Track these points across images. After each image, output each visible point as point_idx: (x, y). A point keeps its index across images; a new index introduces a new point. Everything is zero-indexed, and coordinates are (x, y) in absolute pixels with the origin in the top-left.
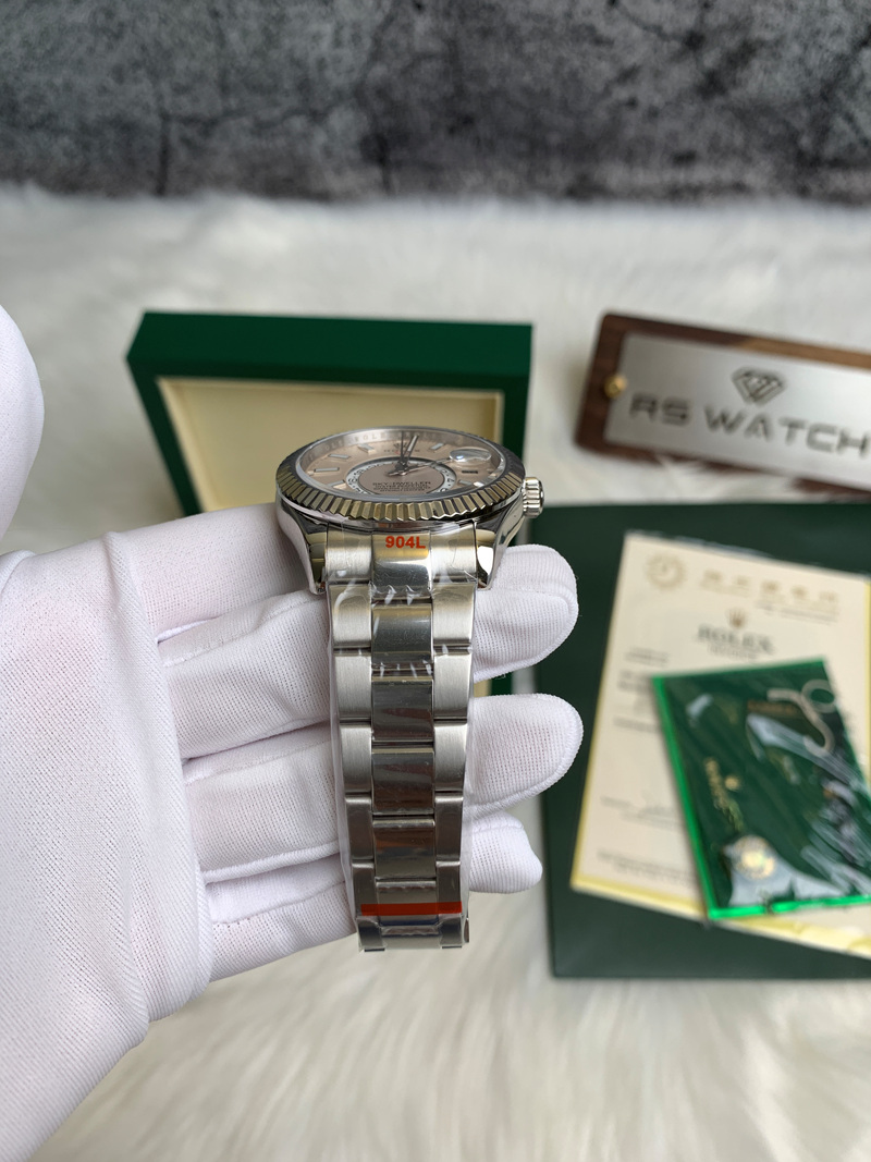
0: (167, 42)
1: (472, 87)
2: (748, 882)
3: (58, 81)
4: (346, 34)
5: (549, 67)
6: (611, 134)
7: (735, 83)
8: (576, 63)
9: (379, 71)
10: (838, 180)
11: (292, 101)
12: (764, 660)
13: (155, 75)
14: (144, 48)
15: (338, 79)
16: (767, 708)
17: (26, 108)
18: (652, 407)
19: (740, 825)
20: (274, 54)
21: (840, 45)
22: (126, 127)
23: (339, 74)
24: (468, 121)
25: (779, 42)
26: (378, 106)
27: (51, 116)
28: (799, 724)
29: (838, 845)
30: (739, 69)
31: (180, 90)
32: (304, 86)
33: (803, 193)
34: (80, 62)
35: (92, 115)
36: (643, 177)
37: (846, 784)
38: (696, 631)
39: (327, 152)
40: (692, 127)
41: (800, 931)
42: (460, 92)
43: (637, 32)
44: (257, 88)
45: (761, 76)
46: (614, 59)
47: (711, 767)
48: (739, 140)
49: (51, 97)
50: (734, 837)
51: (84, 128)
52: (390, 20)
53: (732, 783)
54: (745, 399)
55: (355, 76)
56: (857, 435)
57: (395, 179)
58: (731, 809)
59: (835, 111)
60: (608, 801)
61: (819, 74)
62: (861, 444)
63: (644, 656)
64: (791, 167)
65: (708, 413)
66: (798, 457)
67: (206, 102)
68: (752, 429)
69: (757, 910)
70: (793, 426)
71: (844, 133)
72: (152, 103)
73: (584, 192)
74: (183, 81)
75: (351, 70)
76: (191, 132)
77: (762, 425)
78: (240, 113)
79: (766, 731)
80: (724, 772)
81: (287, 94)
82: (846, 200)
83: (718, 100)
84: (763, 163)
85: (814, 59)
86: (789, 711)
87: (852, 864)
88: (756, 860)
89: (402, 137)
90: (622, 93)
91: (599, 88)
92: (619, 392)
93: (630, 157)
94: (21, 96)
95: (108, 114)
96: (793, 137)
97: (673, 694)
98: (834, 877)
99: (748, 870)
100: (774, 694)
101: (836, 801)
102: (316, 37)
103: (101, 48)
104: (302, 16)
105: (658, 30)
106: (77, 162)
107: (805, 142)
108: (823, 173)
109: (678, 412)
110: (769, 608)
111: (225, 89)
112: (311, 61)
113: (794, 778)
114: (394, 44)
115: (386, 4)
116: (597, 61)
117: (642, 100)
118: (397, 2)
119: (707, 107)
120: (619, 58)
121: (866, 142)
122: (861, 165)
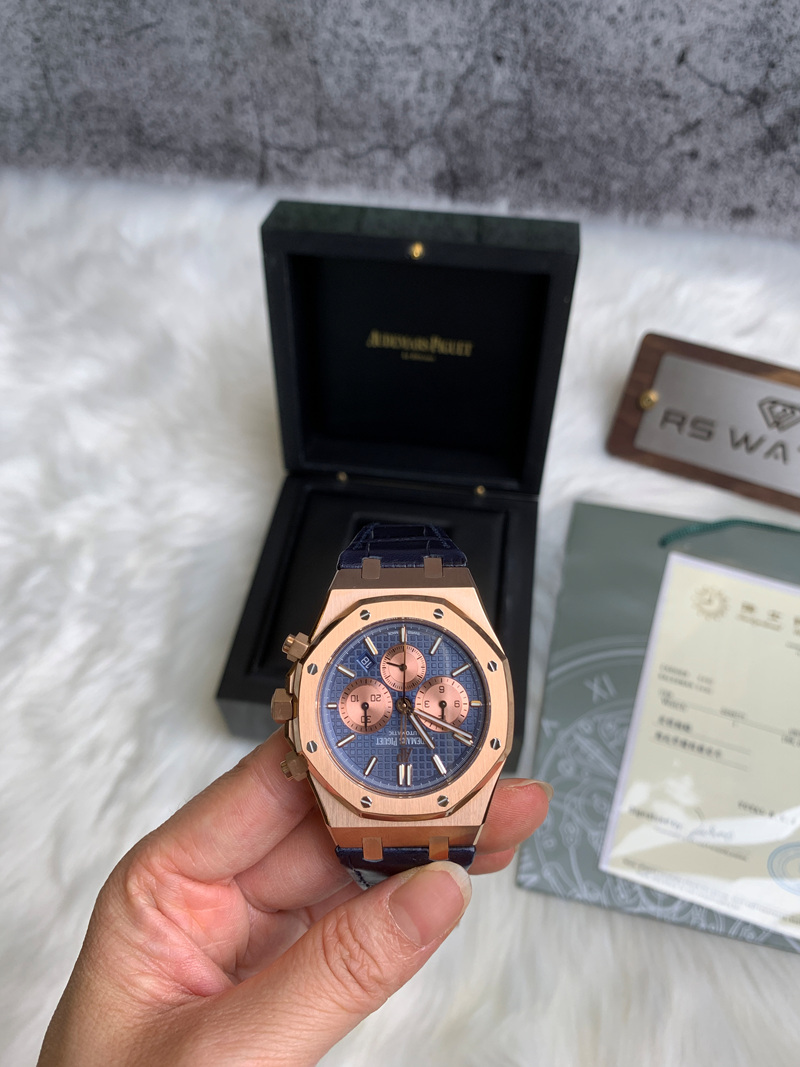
0: (273, 80)
1: (543, 134)
4: (430, 81)
5: (616, 118)
6: (671, 183)
7: (795, 140)
8: (643, 115)
9: (458, 115)
11: (380, 137)
13: (260, 108)
14: (252, 84)
15: (419, 120)
17: (149, 131)
18: (681, 421)
20: (365, 97)
22: (234, 150)
23: (422, 116)
24: (537, 165)
26: (455, 146)
27: (171, 138)
31: (280, 122)
32: (390, 125)
35: (205, 139)
42: (531, 137)
43: (703, 88)
44: (347, 126)
46: (677, 112)
49: (172, 122)
52: (471, 70)
54: (769, 425)
55: (437, 118)
65: (732, 433)
67: (303, 134)
68: (771, 452)
72: (256, 133)
74: (284, 114)
75: (432, 113)
76: (285, 160)
77: (781, 451)
78: (328, 145)
81: (374, 130)
83: (779, 156)
89: (475, 176)
90: (685, 145)
91: (664, 140)
92: (652, 404)
93: (689, 208)
94: (146, 121)
95: (219, 139)
102: (404, 83)
103: (216, 83)
104: (390, 64)
105: (724, 87)
109: (705, 429)
111: (320, 124)
112: (398, 104)
114: (473, 93)
115: (469, 56)
116: (662, 113)
117: (703, 152)
118: (479, 54)
119: (768, 162)
120: (685, 111)
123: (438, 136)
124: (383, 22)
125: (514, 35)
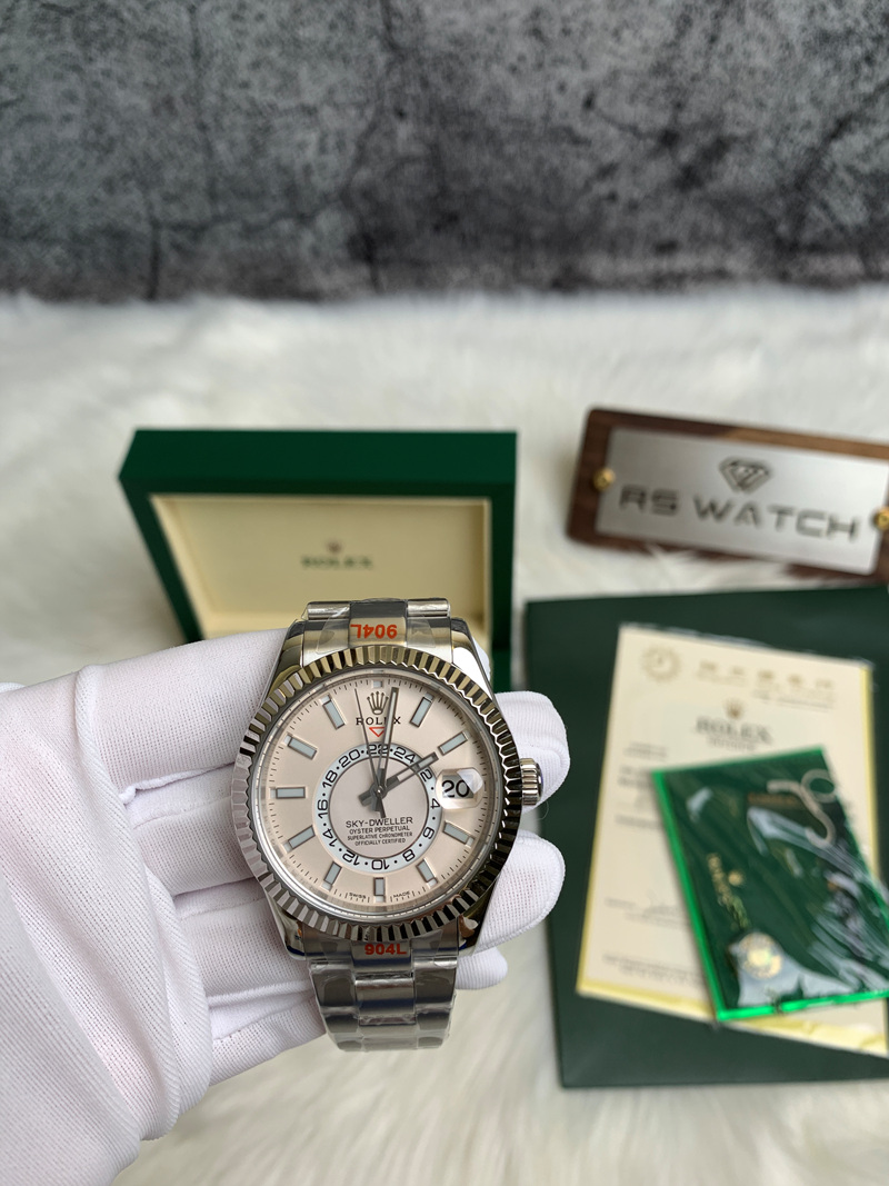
0: (156, 153)
1: (455, 187)
2: (755, 982)
3: (50, 194)
4: (331, 142)
5: (528, 167)
6: (593, 226)
7: (711, 176)
8: (556, 161)
9: (363, 175)
10: (817, 265)
11: (281, 205)
12: (763, 750)
13: (145, 186)
14: (134, 161)
15: (322, 183)
16: (766, 800)
17: (18, 219)
18: (641, 498)
19: (745, 922)
20: (261, 163)
21: (810, 138)
22: (117, 236)
23: (325, 179)
24: (453, 218)
25: (751, 137)
26: (363, 207)
27: (43, 227)
28: (801, 816)
29: (845, 940)
30: (714, 163)
31: (168, 199)
32: (291, 191)
33: (783, 278)
34: (72, 175)
35: (83, 225)
36: (626, 267)
37: (850, 876)
38: (695, 723)
39: (315, 252)
40: (672, 219)
41: (811, 1032)
42: (444, 191)
43: (613, 132)
44: (245, 195)
45: (736, 169)
46: (593, 158)
47: (714, 862)
48: (718, 228)
49: (43, 209)
50: (739, 935)
51: (76, 238)
52: (373, 127)
53: (735, 878)
54: (734, 488)
55: (341, 180)
56: (846, 520)
57: (383, 277)
58: (735, 905)
59: (808, 199)
60: (612, 902)
61: (791, 165)
62: (849, 528)
63: (643, 750)
64: (771, 253)
65: (697, 502)
66: (789, 543)
67: (196, 209)
68: (741, 517)
69: (767, 1010)
70: (782, 512)
71: (819, 219)
72: (143, 213)
73: (569, 283)
74: (172, 191)
75: (336, 175)
76: (181, 238)
77: (751, 514)
78: (228, 218)
79: (765, 823)
80: (727, 868)
81: (274, 198)
82: (826, 284)
83: (695, 193)
84: (743, 250)
85: (786, 152)
86: (790, 802)
87: (861, 960)
88: (762, 958)
89: (389, 236)
90: (602, 188)
91: (579, 183)
92: (608, 484)
93: (613, 248)
94: (14, 209)
95: (99, 223)
96: (771, 225)
97: (674, 788)
98: (842, 973)
99: (757, 969)
100: (774, 786)
101: (840, 894)
102: (302, 146)
103: (92, 162)
104: (288, 127)
105: (634, 129)
106: (69, 270)
107: (783, 229)
108: (802, 258)
109: (667, 502)
110: (765, 697)
111: (213, 196)
112: (298, 167)
113: (797, 871)
114: (378, 150)
115: (370, 112)
116: (576, 159)
117: (622, 194)
118: (380, 111)
119: (685, 199)
120: (598, 156)
121: (841, 228)
122: (838, 249)
123: (345, 198)
124: (273, 82)
125: (414, 89)
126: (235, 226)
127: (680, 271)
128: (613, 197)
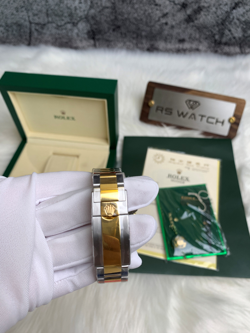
1: (120, 17)
2: (179, 250)
5: (142, 12)
6: (160, 32)
7: (196, 19)
8: (150, 11)
9: (92, 11)
10: (226, 49)
11: (68, 19)
12: (187, 184)
13: (27, 10)
14: (24, 2)
15: (80, 13)
16: (187, 198)
18: (162, 109)
19: (176, 233)
20: (62, 5)
21: (227, 8)
22: (19, 25)
24: (119, 27)
26: (92, 22)
30: (197, 15)
31: (35, 15)
32: (71, 15)
33: (216, 52)
34: (6, 6)
35: (9, 22)
36: (169, 46)
37: (210, 221)
38: (167, 175)
39: (78, 35)
40: (184, 32)
42: (116, 18)
43: (167, 3)
44: (57, 15)
45: (204, 16)
46: (161, 10)
47: (170, 215)
48: (197, 36)
50: (175, 236)
51: (7, 26)
53: (176, 220)
54: (189, 108)
55: (86, 12)
57: (97, 44)
58: (174, 228)
59: (225, 28)
61: (221, 17)
62: (222, 122)
64: (213, 45)
65: (178, 112)
66: (204, 126)
67: (42, 19)
68: (190, 117)
69: (181, 258)
71: (228, 35)
72: (27, 19)
73: (152, 49)
74: (36, 12)
75: (84, 11)
76: (38, 27)
77: (194, 116)
78: (51, 22)
80: (174, 217)
81: (65, 17)
82: (228, 54)
83: (191, 24)
84: (205, 43)
85: (219, 12)
86: (194, 199)
87: (210, 244)
88: (181, 242)
89: (100, 32)
90: (163, 21)
91: (157, 19)
93: (166, 40)
95: (14, 21)
96: (214, 36)
97: (160, 194)
99: (178, 246)
100: (189, 194)
103: (12, 2)
105: (174, 2)
106: (5, 35)
107: (217, 37)
108: (222, 46)
109: (169, 111)
110: (189, 168)
111: (48, 15)
112: (73, 7)
114: (97, 3)
116: (156, 11)
117: (169, 23)
119: (188, 26)
120: (163, 10)
121: (234, 38)
122: (233, 45)
123: (87, 18)
126: (54, 25)
127: (185, 48)
128: (166, 24)
